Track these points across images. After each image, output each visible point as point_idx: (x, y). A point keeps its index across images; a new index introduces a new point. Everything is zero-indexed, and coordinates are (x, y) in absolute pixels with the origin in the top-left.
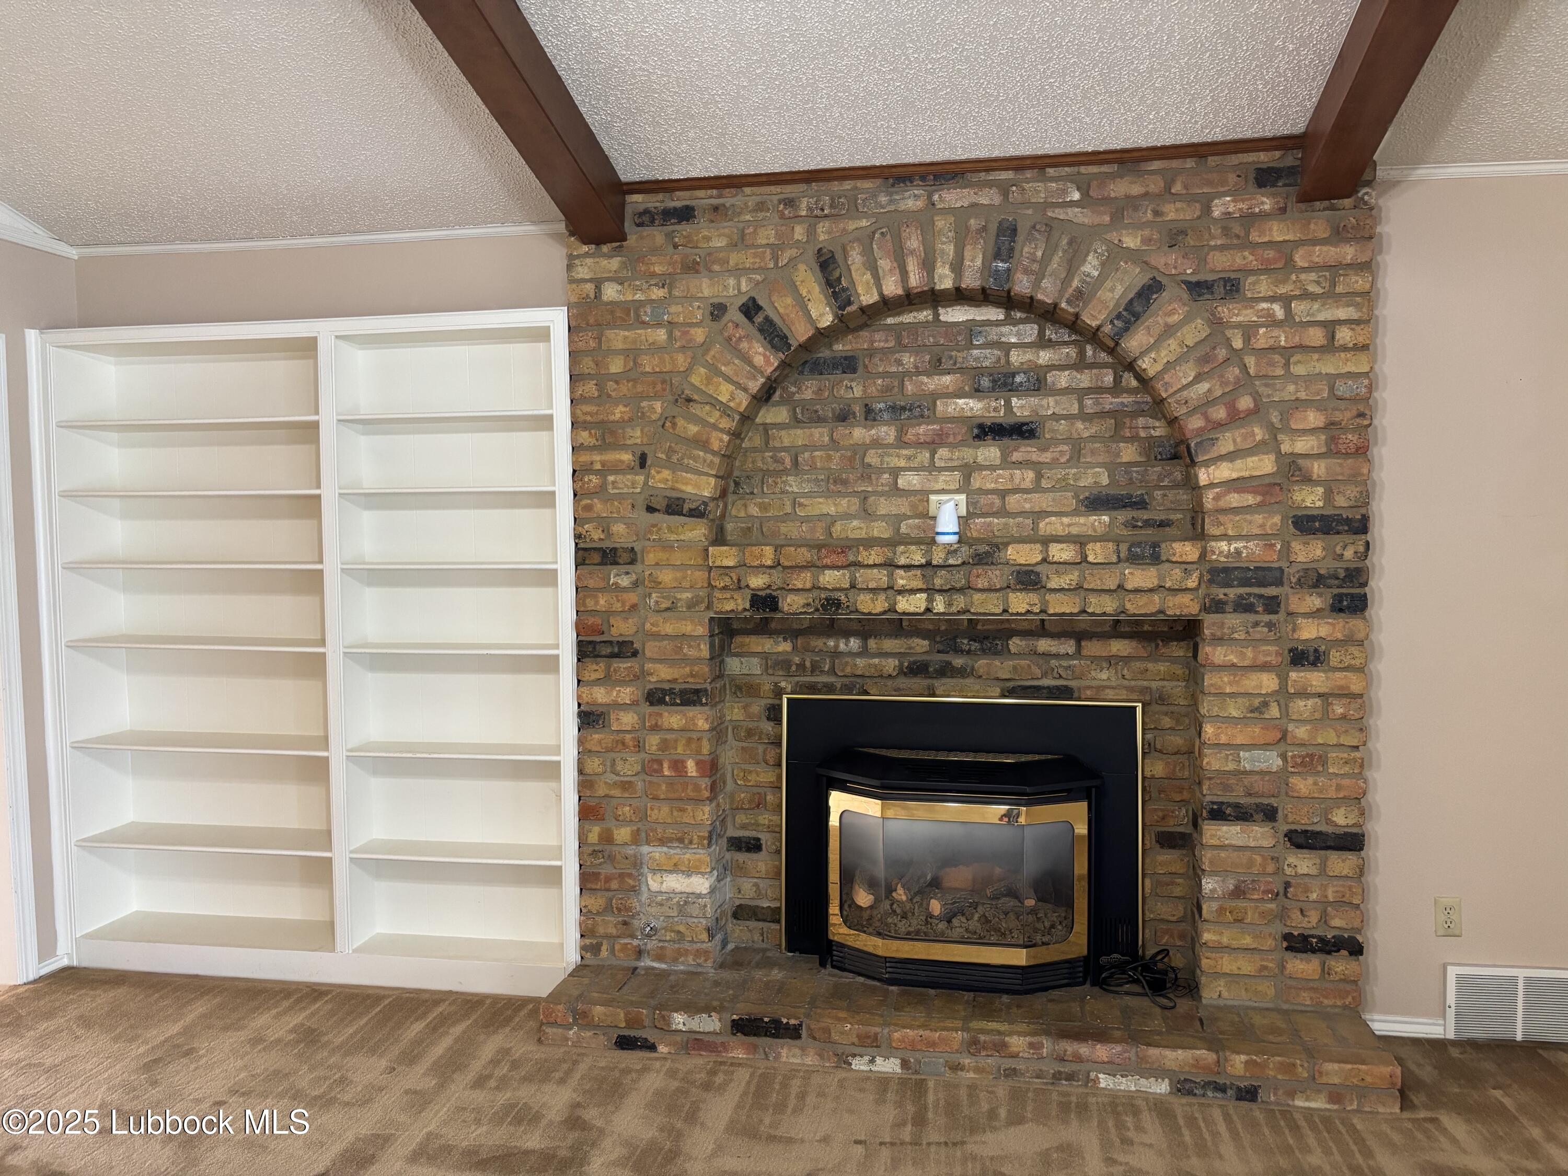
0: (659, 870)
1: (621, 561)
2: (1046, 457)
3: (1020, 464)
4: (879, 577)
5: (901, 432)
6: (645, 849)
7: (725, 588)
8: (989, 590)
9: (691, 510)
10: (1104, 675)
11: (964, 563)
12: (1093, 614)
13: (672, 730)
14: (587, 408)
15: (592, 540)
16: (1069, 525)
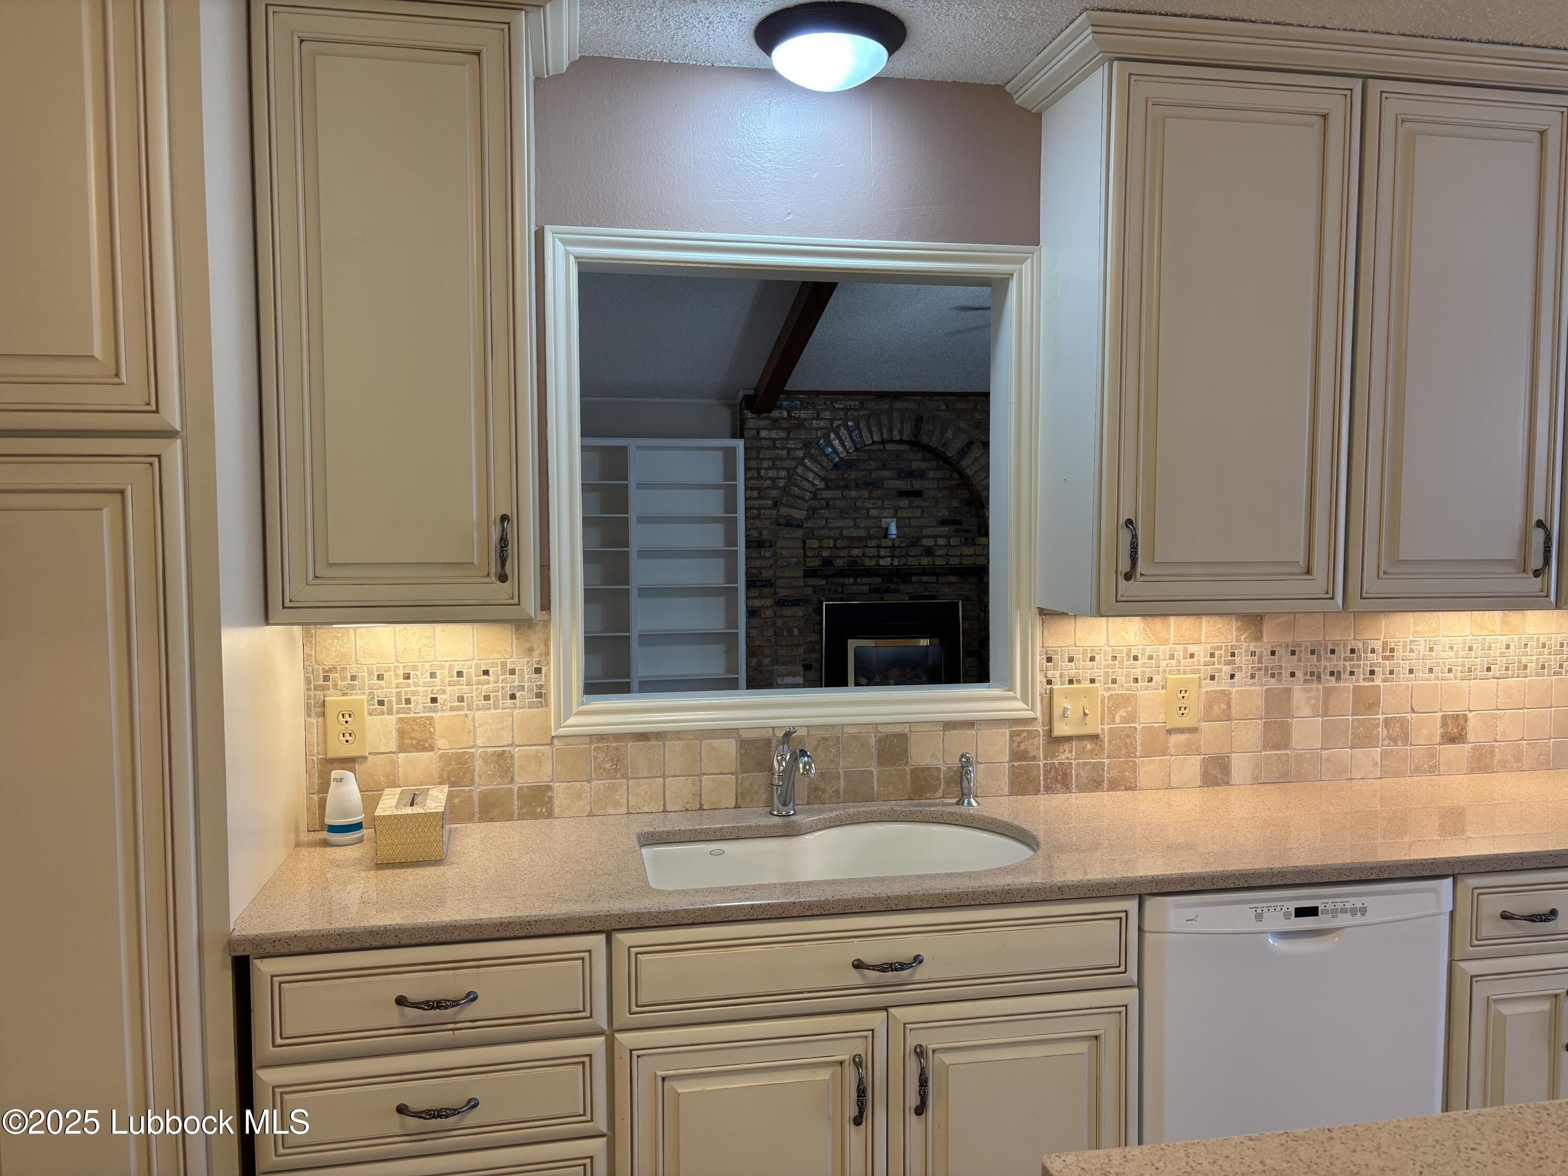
0: (782, 676)
1: (767, 546)
2: (926, 504)
3: (916, 507)
4: (874, 552)
5: (870, 493)
6: (776, 667)
7: (812, 557)
8: (914, 556)
9: (796, 525)
10: (947, 590)
11: (906, 546)
12: (951, 565)
13: (788, 617)
14: (752, 482)
15: (754, 537)
16: (934, 531)
